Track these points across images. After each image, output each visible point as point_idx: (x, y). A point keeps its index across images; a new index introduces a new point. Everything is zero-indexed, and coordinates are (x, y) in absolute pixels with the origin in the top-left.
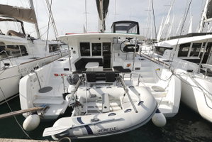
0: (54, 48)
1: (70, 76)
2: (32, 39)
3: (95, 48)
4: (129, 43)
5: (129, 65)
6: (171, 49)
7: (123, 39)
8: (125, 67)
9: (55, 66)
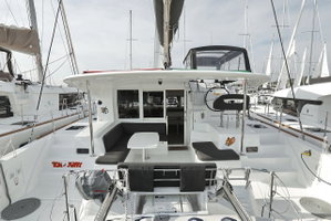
0: (68, 100)
1: (85, 178)
2: (26, 84)
3: (149, 101)
4: (223, 92)
5: (230, 142)
6: (319, 103)
7: (210, 83)
8: (221, 146)
9: (56, 142)
